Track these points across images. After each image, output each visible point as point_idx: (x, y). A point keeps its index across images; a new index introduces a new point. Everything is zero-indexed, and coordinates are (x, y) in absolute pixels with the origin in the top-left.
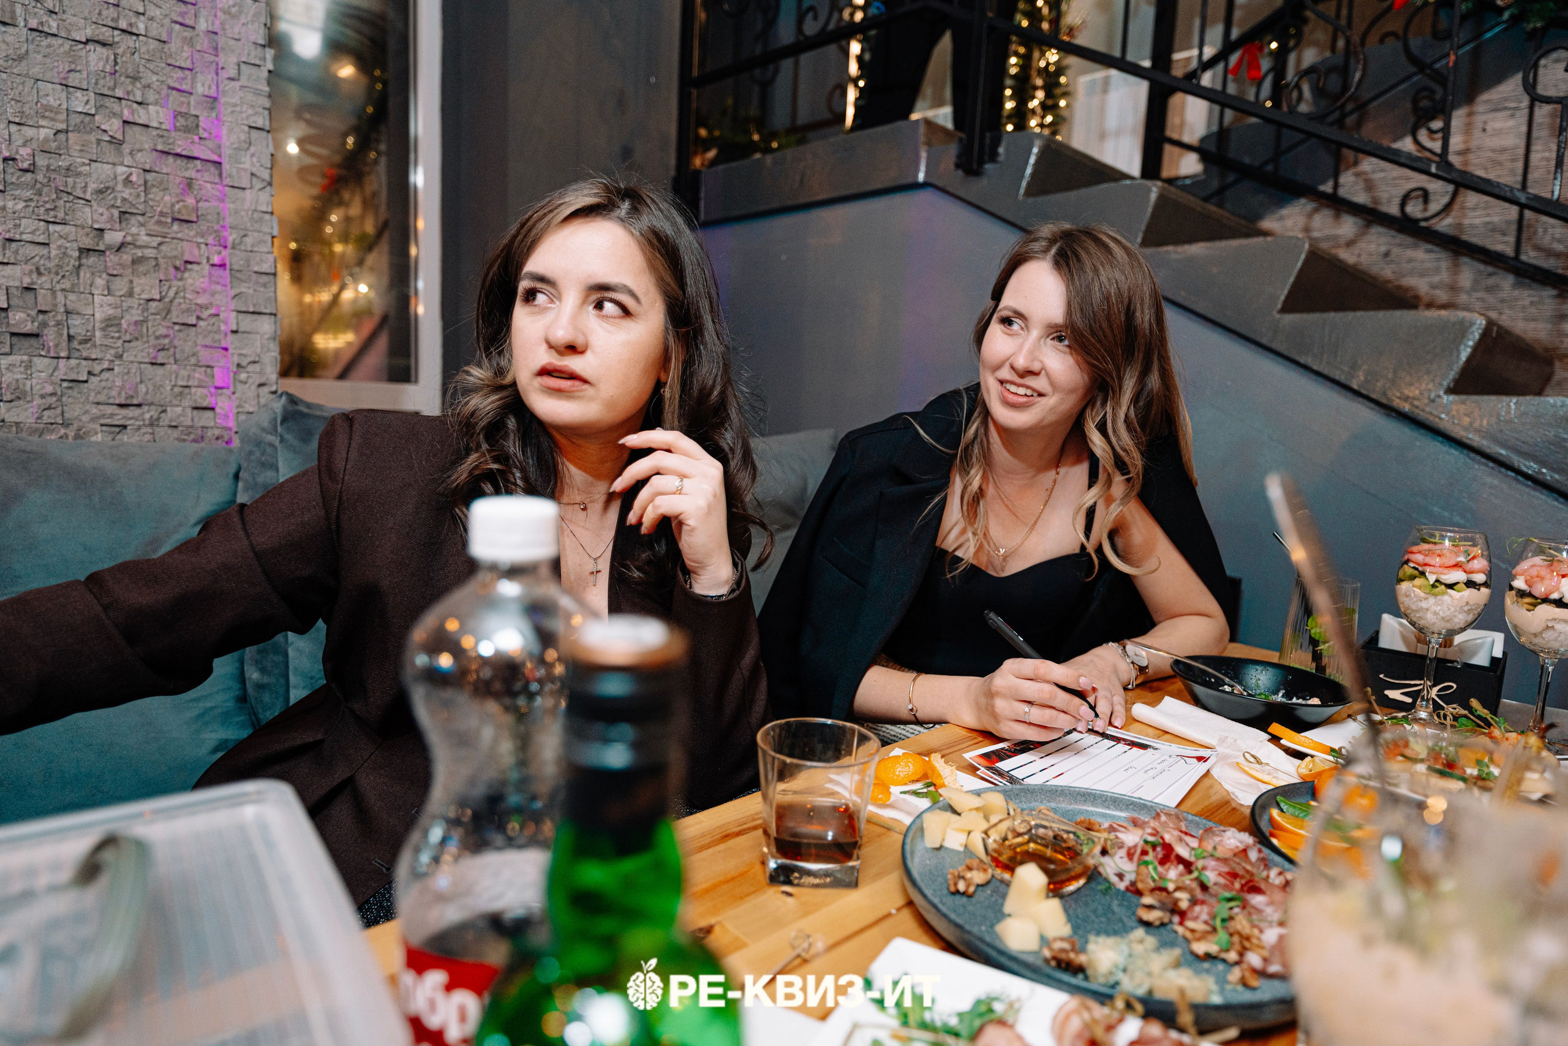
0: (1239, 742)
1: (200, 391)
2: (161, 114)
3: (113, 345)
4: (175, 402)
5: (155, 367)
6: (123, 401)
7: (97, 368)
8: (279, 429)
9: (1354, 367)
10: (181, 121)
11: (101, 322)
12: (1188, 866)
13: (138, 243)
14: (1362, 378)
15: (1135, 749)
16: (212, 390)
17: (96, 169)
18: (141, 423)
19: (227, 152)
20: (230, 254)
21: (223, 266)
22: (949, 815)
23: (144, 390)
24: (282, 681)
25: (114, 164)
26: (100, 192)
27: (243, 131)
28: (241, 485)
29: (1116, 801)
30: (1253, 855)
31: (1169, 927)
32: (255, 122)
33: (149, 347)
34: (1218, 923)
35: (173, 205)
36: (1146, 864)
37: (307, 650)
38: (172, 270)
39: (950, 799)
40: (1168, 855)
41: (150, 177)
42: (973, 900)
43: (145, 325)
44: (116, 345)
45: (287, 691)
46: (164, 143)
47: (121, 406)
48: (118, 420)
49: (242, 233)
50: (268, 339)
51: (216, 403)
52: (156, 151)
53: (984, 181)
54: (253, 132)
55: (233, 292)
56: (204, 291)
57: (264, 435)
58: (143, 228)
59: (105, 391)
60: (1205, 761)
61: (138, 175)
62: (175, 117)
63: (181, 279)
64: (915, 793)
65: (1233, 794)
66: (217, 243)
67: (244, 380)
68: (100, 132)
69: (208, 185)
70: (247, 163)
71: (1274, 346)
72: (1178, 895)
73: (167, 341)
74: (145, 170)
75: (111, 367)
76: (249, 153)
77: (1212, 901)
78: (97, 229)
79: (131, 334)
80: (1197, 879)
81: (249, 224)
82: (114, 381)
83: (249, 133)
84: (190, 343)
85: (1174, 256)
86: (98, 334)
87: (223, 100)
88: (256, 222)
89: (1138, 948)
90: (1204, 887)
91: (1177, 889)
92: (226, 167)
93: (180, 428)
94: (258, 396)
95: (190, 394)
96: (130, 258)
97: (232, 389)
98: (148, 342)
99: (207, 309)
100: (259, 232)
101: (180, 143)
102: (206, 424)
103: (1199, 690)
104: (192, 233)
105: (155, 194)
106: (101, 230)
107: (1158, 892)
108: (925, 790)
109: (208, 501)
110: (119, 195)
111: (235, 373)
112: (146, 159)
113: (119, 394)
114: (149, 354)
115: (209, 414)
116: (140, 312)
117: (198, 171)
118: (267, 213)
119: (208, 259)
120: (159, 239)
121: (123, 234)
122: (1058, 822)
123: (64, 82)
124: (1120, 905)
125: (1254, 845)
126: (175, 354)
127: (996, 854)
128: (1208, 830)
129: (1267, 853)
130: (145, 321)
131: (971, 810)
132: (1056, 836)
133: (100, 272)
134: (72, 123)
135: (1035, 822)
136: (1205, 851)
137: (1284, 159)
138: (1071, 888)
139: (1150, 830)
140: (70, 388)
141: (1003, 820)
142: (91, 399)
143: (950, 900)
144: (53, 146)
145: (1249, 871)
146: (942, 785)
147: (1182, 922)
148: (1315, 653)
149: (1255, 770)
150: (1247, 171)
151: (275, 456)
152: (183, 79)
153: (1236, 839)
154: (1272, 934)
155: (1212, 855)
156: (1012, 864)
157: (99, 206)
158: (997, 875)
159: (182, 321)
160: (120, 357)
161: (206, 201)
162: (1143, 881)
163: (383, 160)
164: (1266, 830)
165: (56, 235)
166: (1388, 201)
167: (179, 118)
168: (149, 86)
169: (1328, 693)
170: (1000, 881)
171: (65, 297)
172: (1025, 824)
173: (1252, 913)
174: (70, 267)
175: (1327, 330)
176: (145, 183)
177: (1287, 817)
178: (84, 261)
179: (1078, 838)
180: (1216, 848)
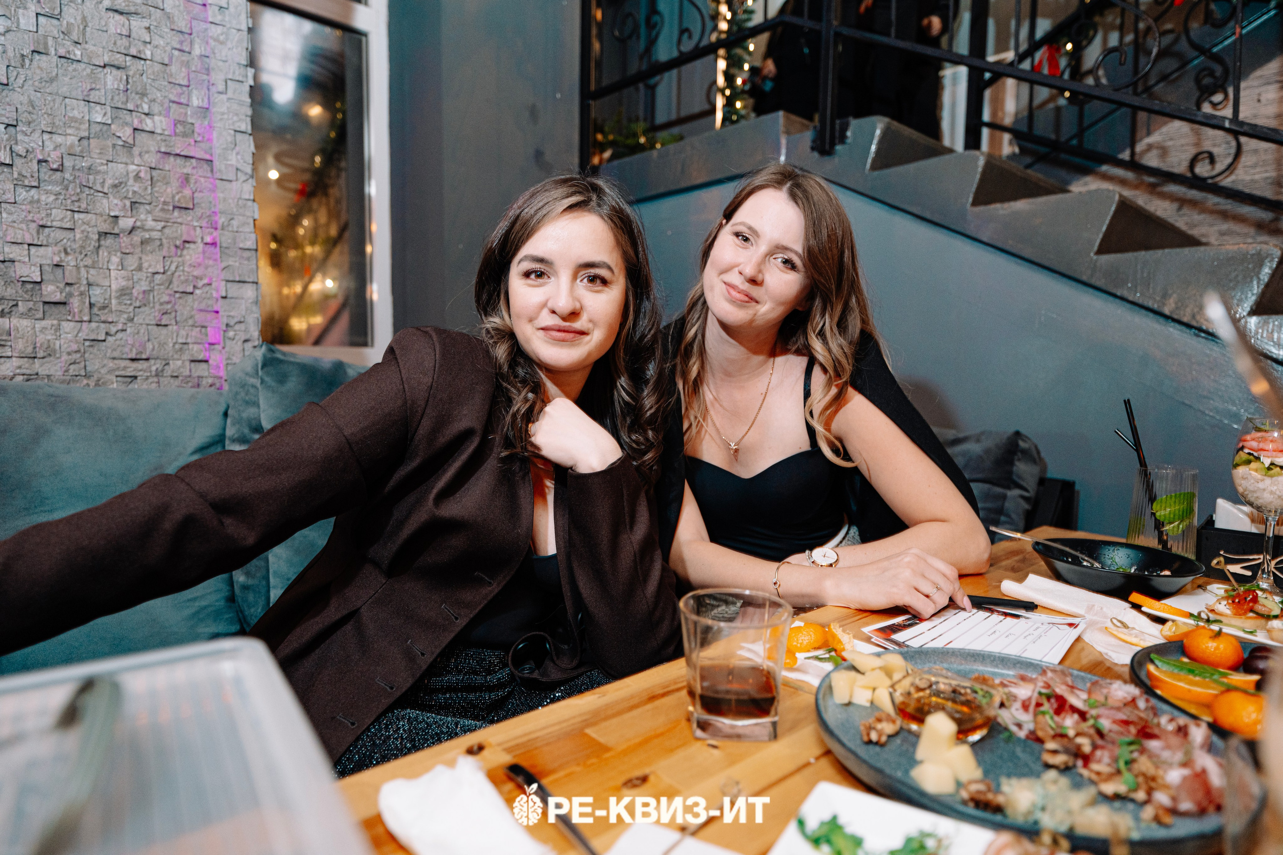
0: (1105, 609)
1: (196, 347)
2: (164, 123)
3: (126, 310)
4: (176, 356)
5: (160, 327)
6: (134, 356)
7: (113, 330)
8: (260, 373)
9: (1165, 296)
10: (180, 128)
11: (116, 292)
12: (1083, 715)
13: (147, 227)
14: (1173, 305)
15: (1009, 619)
16: (207, 346)
17: (112, 168)
18: (149, 374)
19: (217, 151)
20: (221, 234)
21: (214, 244)
22: (853, 674)
23: (151, 347)
24: (264, 583)
25: (126, 164)
26: (116, 186)
27: (230, 134)
28: (229, 421)
29: (1004, 661)
30: (1142, 704)
31: (1074, 771)
32: (239, 127)
33: (155, 312)
34: (1121, 765)
35: (173, 197)
36: (1043, 713)
37: (284, 556)
38: (173, 249)
39: (853, 660)
40: (1062, 706)
41: (155, 173)
42: (887, 748)
43: (151, 295)
44: (128, 311)
45: (268, 591)
46: (166, 146)
47: (133, 360)
48: (131, 372)
49: (229, 217)
50: (252, 302)
51: (209, 357)
52: (160, 152)
53: (836, 160)
54: (238, 135)
55: (224, 264)
56: (199, 265)
57: (247, 378)
58: (149, 215)
59: (120, 349)
60: (1075, 627)
61: (146, 172)
62: (175, 125)
63: (181, 256)
64: (817, 658)
65: (1106, 654)
66: (209, 226)
67: (232, 337)
68: (115, 138)
69: (202, 180)
70: (233, 159)
71: (1093, 281)
72: (1080, 740)
73: (169, 306)
74: (151, 168)
75: (125, 328)
76: (234, 152)
77: (1110, 746)
78: (113, 216)
79: (140, 301)
80: (1094, 726)
81: (235, 210)
82: (127, 340)
83: (235, 136)
84: (188, 308)
85: (1001, 212)
86: (114, 301)
87: (214, 110)
88: (241, 208)
89: (1052, 789)
90: (1100, 733)
91: (1078, 734)
92: (217, 164)
93: (181, 378)
94: (244, 350)
95: (188, 349)
96: (139, 240)
97: (222, 344)
98: (154, 307)
99: (201, 279)
100: (244, 215)
101: (179, 145)
102: (201, 375)
103: (1060, 565)
104: (190, 218)
105: (159, 187)
106: (116, 217)
107: (1059, 739)
108: (827, 656)
109: (203, 434)
110: (131, 189)
111: (225, 331)
112: (152, 159)
113: (131, 350)
114: (155, 317)
115: (204, 365)
116: (147, 283)
117: (194, 168)
118: (249, 200)
119: (202, 238)
120: (163, 224)
121: (133, 220)
122: (953, 679)
123: (86, 99)
124: (1024, 751)
125: (1141, 696)
126: (176, 317)
127: (902, 707)
128: (1094, 684)
129: (1154, 701)
130: (152, 290)
131: (873, 669)
132: (954, 691)
133: (115, 251)
134: (93, 131)
135: (933, 679)
136: (1097, 701)
137: (1087, 134)
138: (976, 737)
139: (1041, 684)
140: (92, 346)
141: (904, 677)
142: (108, 355)
143: (865, 747)
144: (78, 150)
145: (1141, 719)
146: (844, 650)
147: (1086, 765)
148: (1161, 534)
149: (1122, 634)
150: (1055, 146)
151: (257, 396)
152: (181, 94)
153: (1122, 691)
154: (1174, 776)
155: (1103, 705)
156: (919, 715)
157: (115, 197)
158: (905, 726)
159: (181, 290)
160: (131, 320)
161: (200, 191)
162: (1042, 729)
163: (343, 174)
164: (1148, 683)
165: (80, 221)
166: (1178, 163)
167: (178, 125)
168: (154, 100)
169: (1176, 565)
170: (910, 732)
171: (88, 272)
172: (924, 681)
173: (1152, 756)
174: (91, 248)
175: (1139, 267)
176: (152, 178)
177: (1165, 672)
178: (102, 242)
179: (976, 692)
180: (1106, 698)
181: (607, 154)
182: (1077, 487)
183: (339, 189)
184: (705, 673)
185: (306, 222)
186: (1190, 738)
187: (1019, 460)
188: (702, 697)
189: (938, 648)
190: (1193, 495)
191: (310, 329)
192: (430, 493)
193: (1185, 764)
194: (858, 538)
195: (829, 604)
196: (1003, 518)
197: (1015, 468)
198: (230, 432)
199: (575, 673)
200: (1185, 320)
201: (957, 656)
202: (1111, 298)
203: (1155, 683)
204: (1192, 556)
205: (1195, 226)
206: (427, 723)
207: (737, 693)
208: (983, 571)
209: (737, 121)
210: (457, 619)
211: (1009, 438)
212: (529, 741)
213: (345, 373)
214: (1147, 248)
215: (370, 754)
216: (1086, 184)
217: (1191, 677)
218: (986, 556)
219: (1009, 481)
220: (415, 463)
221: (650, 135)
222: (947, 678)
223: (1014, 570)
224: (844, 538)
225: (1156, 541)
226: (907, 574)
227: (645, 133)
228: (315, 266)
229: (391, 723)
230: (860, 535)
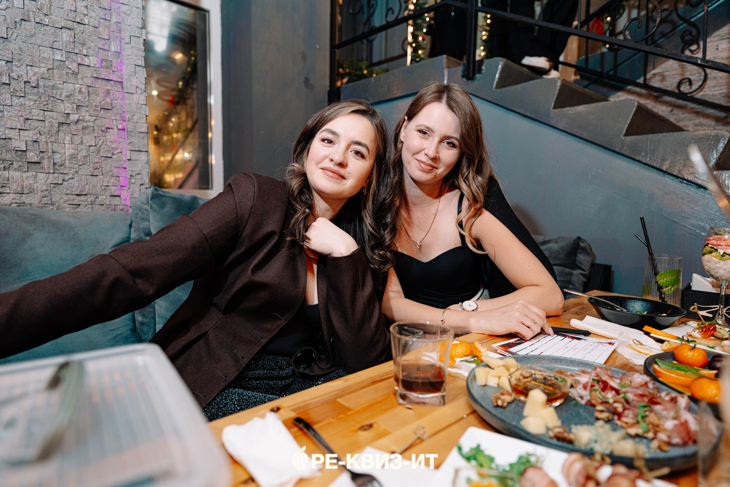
0: (629, 335)
1: (113, 188)
2: (95, 61)
3: (74, 167)
4: (102, 193)
5: (93, 177)
6: (78, 193)
7: (67, 178)
8: (150, 202)
9: (664, 160)
10: (104, 64)
11: (69, 156)
12: (617, 392)
13: (85, 120)
14: (668, 165)
15: (575, 340)
16: (119, 187)
17: (66, 86)
18: (87, 203)
19: (125, 77)
20: (127, 124)
21: (123, 129)
22: (488, 369)
23: (88, 188)
24: (153, 321)
25: (74, 84)
26: (68, 96)
27: (132, 67)
28: (132, 229)
29: (572, 362)
30: (651, 385)
31: (613, 422)
32: (138, 63)
33: (90, 168)
34: (640, 418)
35: (101, 102)
36: (595, 390)
37: (164, 305)
38: (100, 132)
39: (488, 361)
40: (605, 386)
41: (90, 89)
42: (507, 409)
43: (88, 158)
44: (75, 167)
45: (155, 326)
46: (97, 74)
47: (78, 195)
48: (77, 202)
49: (132, 114)
50: (145, 163)
51: (121, 194)
52: (93, 77)
53: (476, 83)
54: (137, 67)
55: (129, 141)
56: (115, 141)
57: (143, 205)
58: (87, 113)
59: (71, 188)
60: (613, 345)
61: (85, 88)
62: (101, 62)
63: (105, 136)
64: (466, 361)
65: (630, 359)
66: (121, 119)
67: (134, 182)
68: (68, 69)
69: (117, 93)
70: (135, 81)
71: (622, 152)
72: (616, 405)
73: (98, 165)
74: (88, 86)
75: (73, 177)
76: (135, 77)
77: (633, 408)
78: (66, 114)
79: (82, 162)
80: (624, 398)
81: (135, 110)
82: (74, 184)
83: (135, 68)
84: (109, 166)
85: (570, 112)
86: (67, 162)
87: (124, 53)
88: (139, 109)
89: (601, 431)
90: (627, 401)
91: (615, 402)
92: (125, 84)
93: (105, 205)
94: (140, 190)
95: (109, 189)
96: (82, 127)
97: (128, 187)
98: (90, 165)
99: (116, 149)
100: (140, 113)
101: (104, 73)
102: (116, 204)
103: (604, 310)
104: (110, 115)
105: (93, 97)
106: (69, 114)
107: (604, 404)
108: (472, 360)
109: (117, 237)
110: (77, 98)
111: (130, 179)
112: (89, 81)
113: (77, 190)
114: (90, 171)
115: (118, 199)
116: (86, 152)
117: (112, 86)
118: (143, 104)
119: (117, 126)
120: (95, 118)
121: (78, 115)
122: (544, 372)
123: (51, 47)
124: (584, 411)
125: (650, 381)
126: (102, 171)
127: (516, 387)
128: (624, 374)
129: (657, 384)
130: (88, 156)
131: (499, 366)
132: (545, 378)
133: (68, 133)
134: (55, 65)
135: (533, 372)
136: (625, 384)
137: (618, 68)
138: (557, 403)
139: (594, 374)
140: (54, 187)
141: (517, 370)
142: (64, 193)
143: (494, 409)
144: (47, 76)
145: (650, 393)
146: (482, 356)
147: (619, 419)
148: (661, 293)
149: (639, 348)
150: (601, 75)
151: (148, 215)
152: (105, 44)
153: (640, 378)
154: (669, 424)
155: (629, 386)
156: (525, 392)
157: (68, 103)
158: (517, 398)
159: (105, 156)
160: (77, 172)
161: (116, 100)
162: (594, 399)
163: (195, 92)
164: (655, 374)
165: (48, 116)
166: (670, 84)
167: (103, 62)
168: (90, 48)
169: (670, 311)
170: (520, 401)
171: (52, 145)
172: (528, 373)
173: (656, 414)
174: (54, 131)
175: (649, 143)
176: (88, 92)
177: (664, 369)
178: (61, 128)
179: (557, 379)
180: (631, 382)
181: (345, 80)
182: (613, 269)
183: (193, 100)
184: (404, 368)
185: (173, 119)
186: (678, 404)
187: (580, 253)
188: (403, 381)
189: (535, 355)
190: (679, 271)
191: (176, 180)
192: (249, 267)
193: (675, 418)
194: (488, 296)
195: (473, 332)
196: (570, 286)
197: (577, 258)
198: (133, 236)
199: (329, 371)
200: (675, 173)
201: (546, 360)
202: (632, 161)
203: (658, 375)
204: (679, 306)
205: (681, 121)
206: (248, 396)
207: (422, 379)
208: (560, 314)
209: (419, 61)
210: (262, 338)
211: (574, 241)
212: (305, 405)
213: (198, 202)
214: (653, 133)
215: (217, 413)
216: (618, 97)
217: (678, 371)
218: (561, 305)
219: (574, 265)
220: (241, 251)
221: (370, 69)
222: (540, 371)
223: (577, 314)
224: (480, 296)
225: (658, 298)
226: (517, 315)
227: (366, 68)
228: (179, 144)
229: (228, 396)
230: (489, 295)
